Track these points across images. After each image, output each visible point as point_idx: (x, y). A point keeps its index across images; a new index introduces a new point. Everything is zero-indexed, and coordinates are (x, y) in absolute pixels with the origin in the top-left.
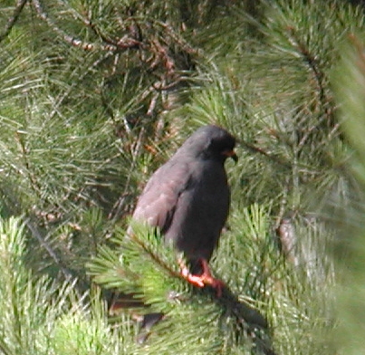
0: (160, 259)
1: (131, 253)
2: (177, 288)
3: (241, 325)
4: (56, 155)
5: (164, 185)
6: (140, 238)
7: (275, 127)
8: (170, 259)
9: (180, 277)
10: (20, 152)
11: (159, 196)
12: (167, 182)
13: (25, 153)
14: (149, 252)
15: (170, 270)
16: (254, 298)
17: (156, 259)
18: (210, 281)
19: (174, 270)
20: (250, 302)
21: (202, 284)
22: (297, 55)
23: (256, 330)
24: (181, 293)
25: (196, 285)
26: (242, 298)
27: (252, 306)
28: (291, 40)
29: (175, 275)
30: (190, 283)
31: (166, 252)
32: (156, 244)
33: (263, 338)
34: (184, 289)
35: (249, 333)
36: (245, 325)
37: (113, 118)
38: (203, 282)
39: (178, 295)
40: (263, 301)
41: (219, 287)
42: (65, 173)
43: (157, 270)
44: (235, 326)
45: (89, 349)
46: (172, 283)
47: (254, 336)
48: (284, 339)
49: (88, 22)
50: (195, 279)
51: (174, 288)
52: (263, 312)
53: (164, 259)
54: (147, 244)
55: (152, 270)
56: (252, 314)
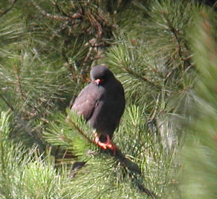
0: (83, 132)
1: (68, 128)
2: (92, 148)
3: (126, 171)
4: (36, 81)
5: (89, 95)
6: (73, 121)
7: (154, 67)
8: (88, 133)
9: (94, 143)
10: (16, 79)
11: (86, 100)
12: (91, 94)
13: (20, 79)
14: (77, 128)
15: (88, 139)
16: (134, 156)
17: (81, 132)
18: (110, 146)
19: (90, 139)
20: (132, 159)
21: (105, 148)
22: (167, 27)
23: (134, 174)
24: (94, 151)
25: (102, 148)
26: (127, 156)
27: (133, 161)
28: (164, 19)
29: (91, 142)
30: (99, 146)
31: (87, 128)
32: (81, 124)
33: (138, 178)
34: (96, 149)
35: (130, 176)
36: (128, 171)
37: (68, 62)
38: (106, 146)
39: (92, 152)
40: (139, 158)
41: (115, 150)
42: (41, 91)
43: (81, 138)
44: (123, 171)
45: (43, 182)
46: (89, 145)
47: (133, 177)
48: (149, 180)
49: (54, 3)
50: (102, 144)
51: (90, 148)
52: (139, 164)
53: (85, 132)
54: (76, 124)
55: (79, 138)
56: (132, 165)
